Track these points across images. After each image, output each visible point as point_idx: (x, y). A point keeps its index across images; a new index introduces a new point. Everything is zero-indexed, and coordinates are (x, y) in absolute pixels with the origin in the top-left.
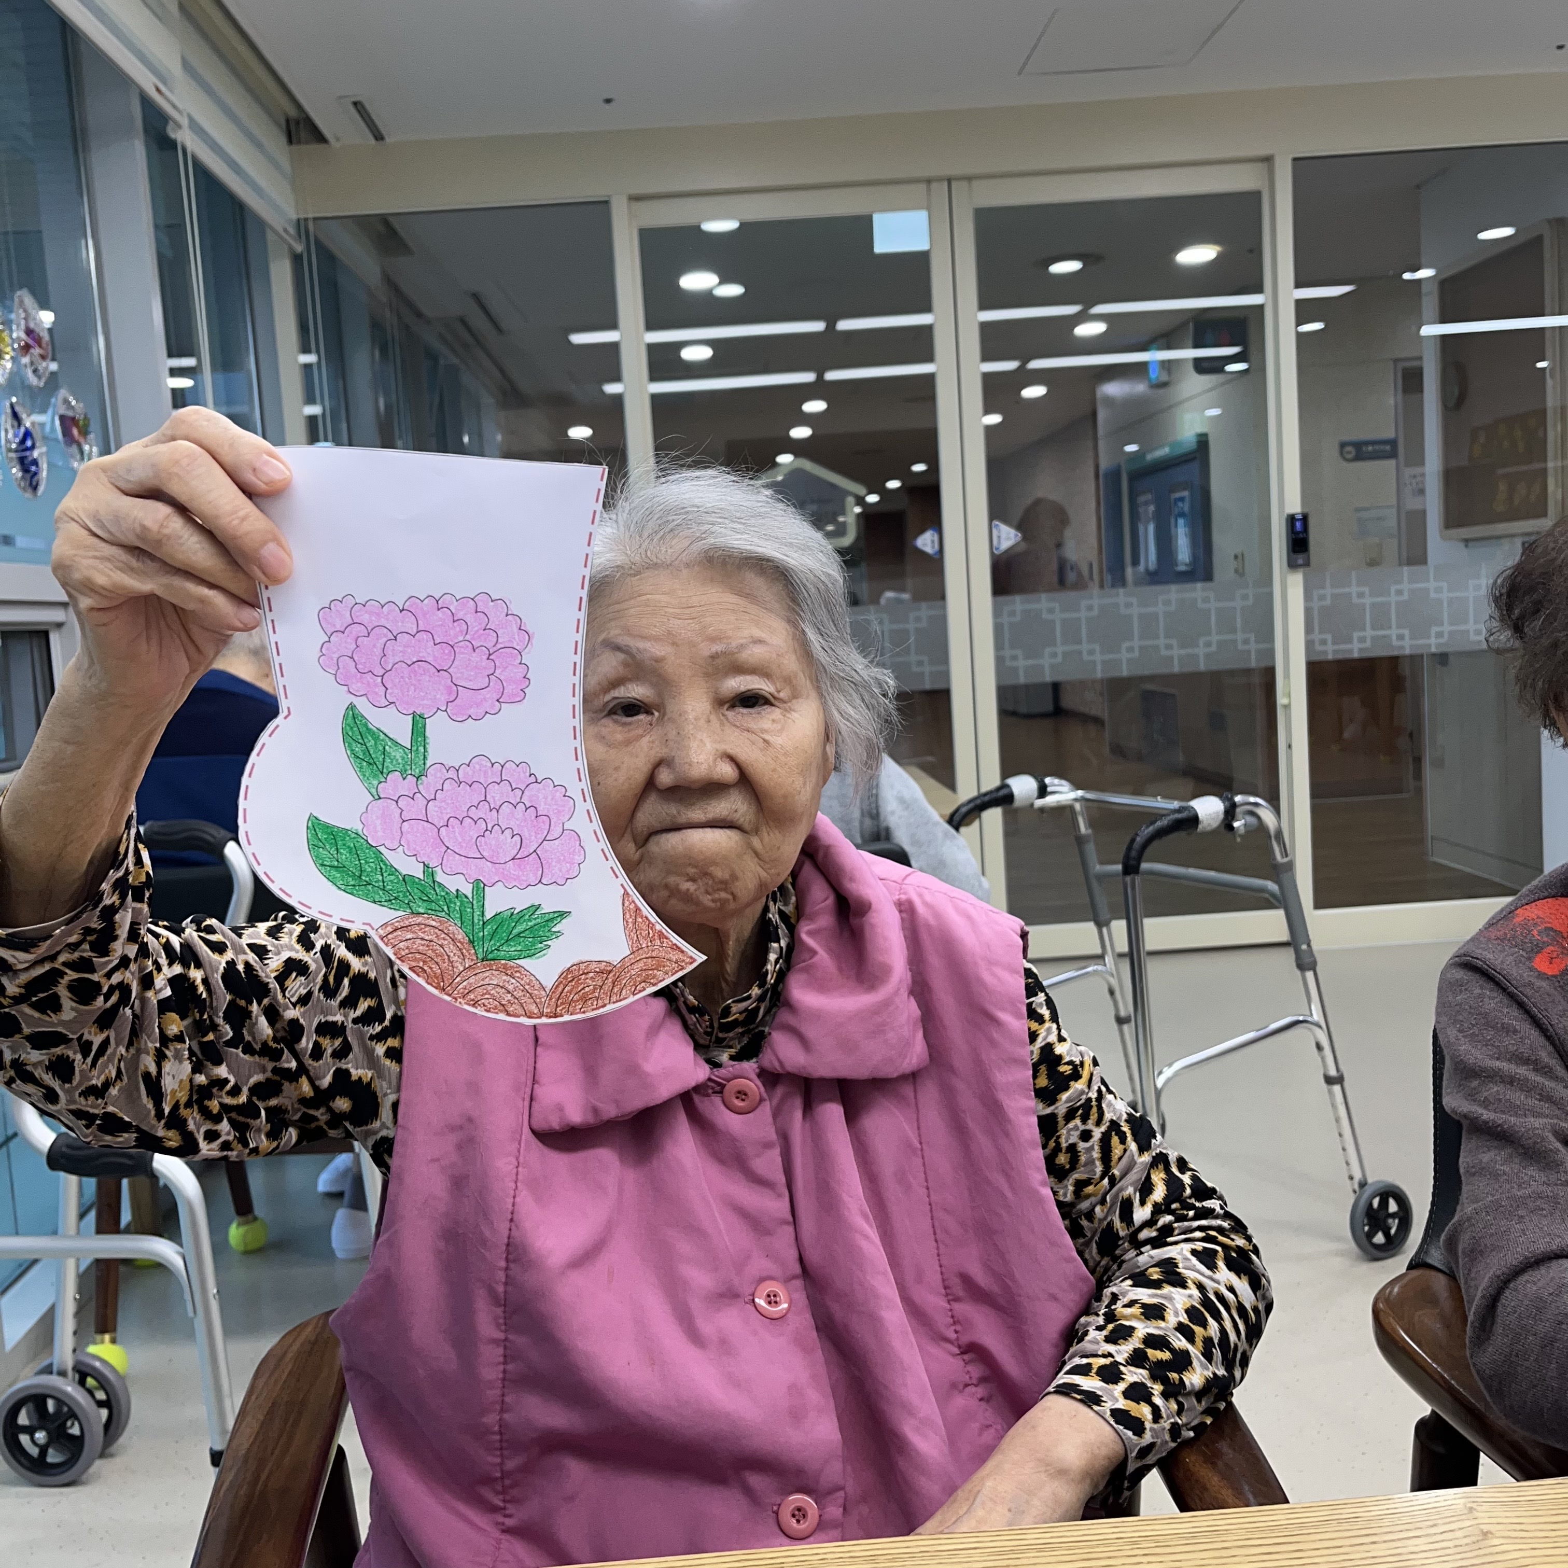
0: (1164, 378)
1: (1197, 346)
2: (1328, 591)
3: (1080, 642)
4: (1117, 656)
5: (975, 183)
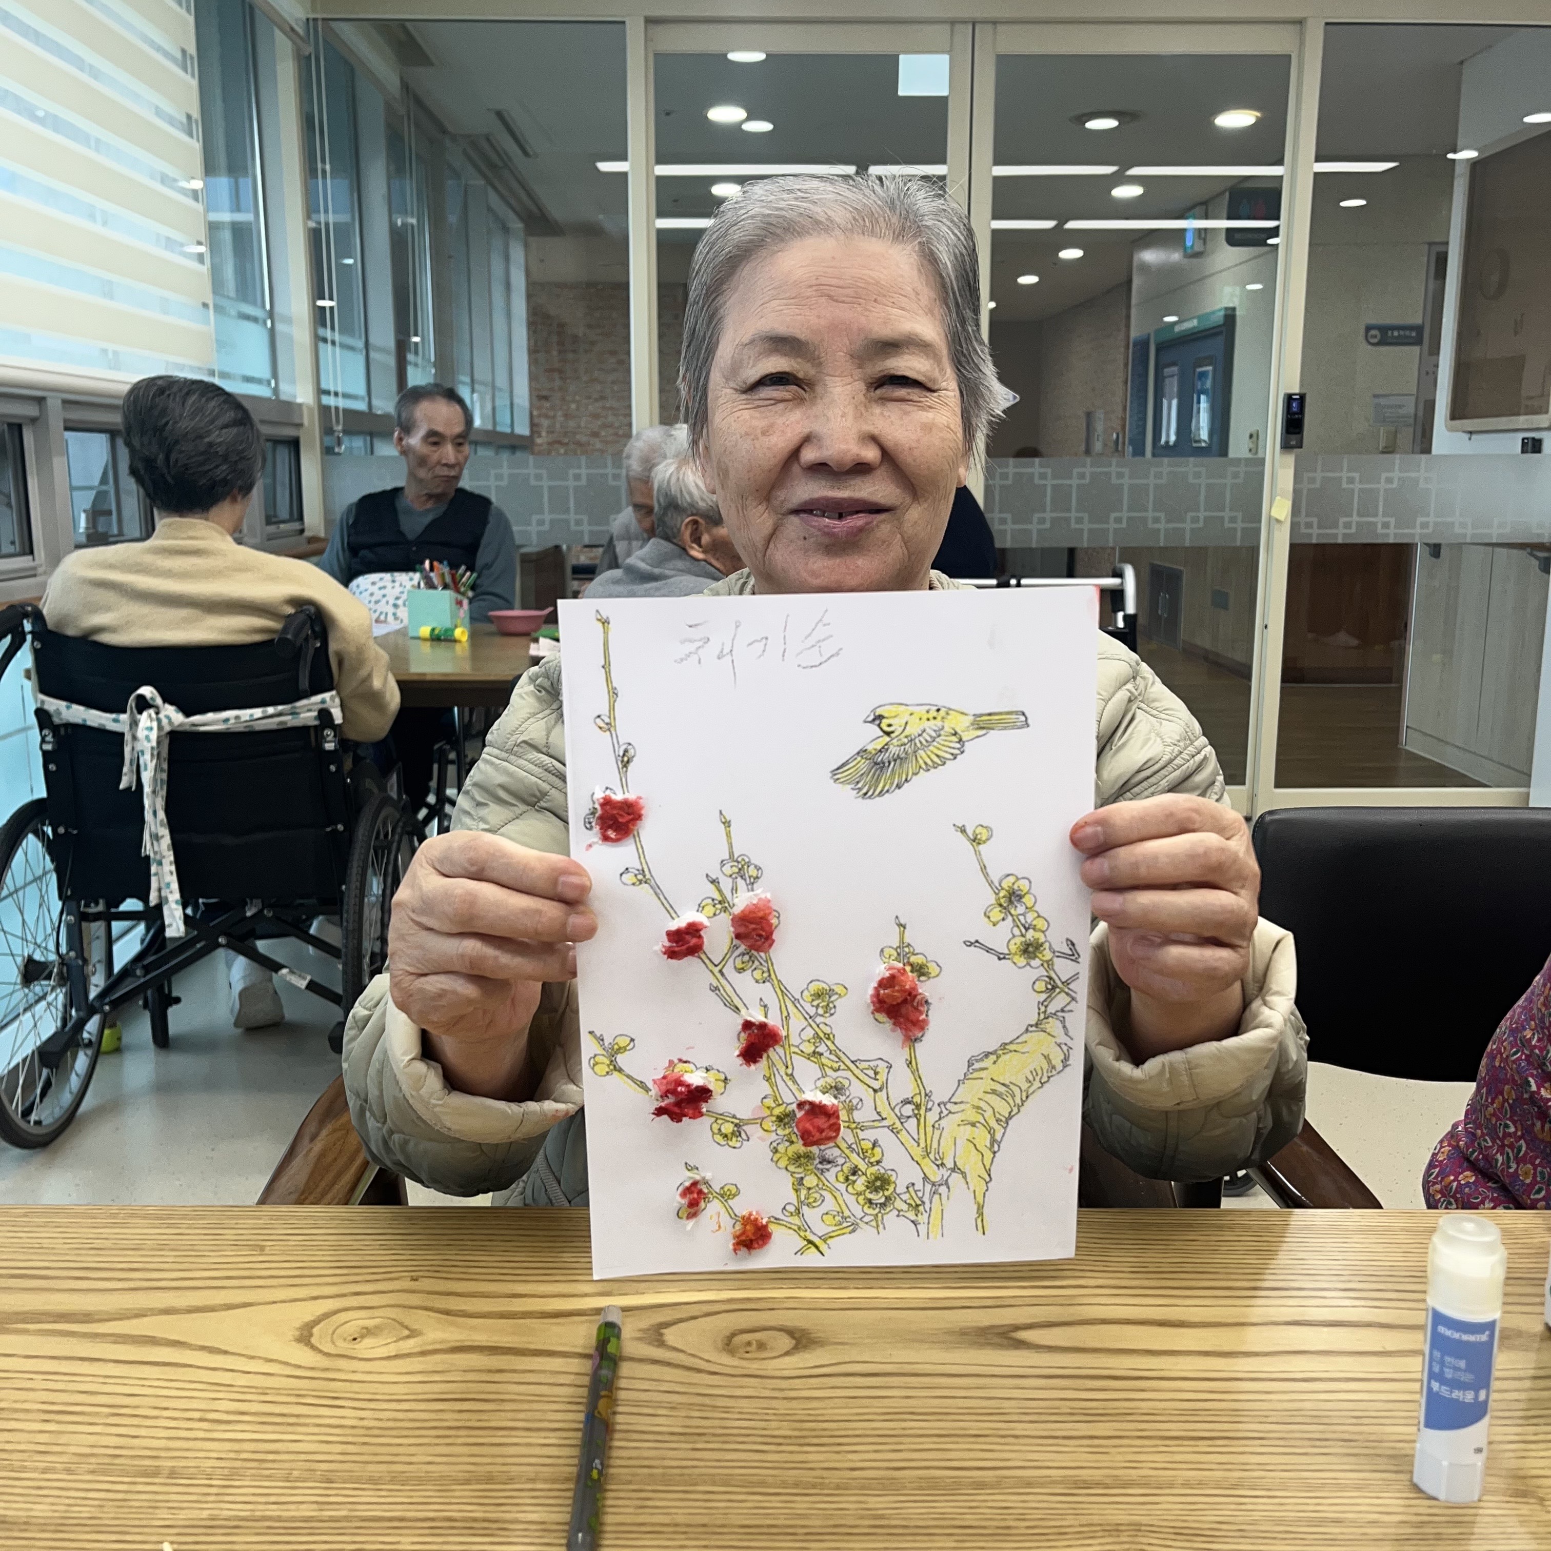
0: (1198, 247)
1: (1229, 218)
2: (1319, 475)
3: (1069, 510)
4: (1105, 526)
5: (1000, 28)
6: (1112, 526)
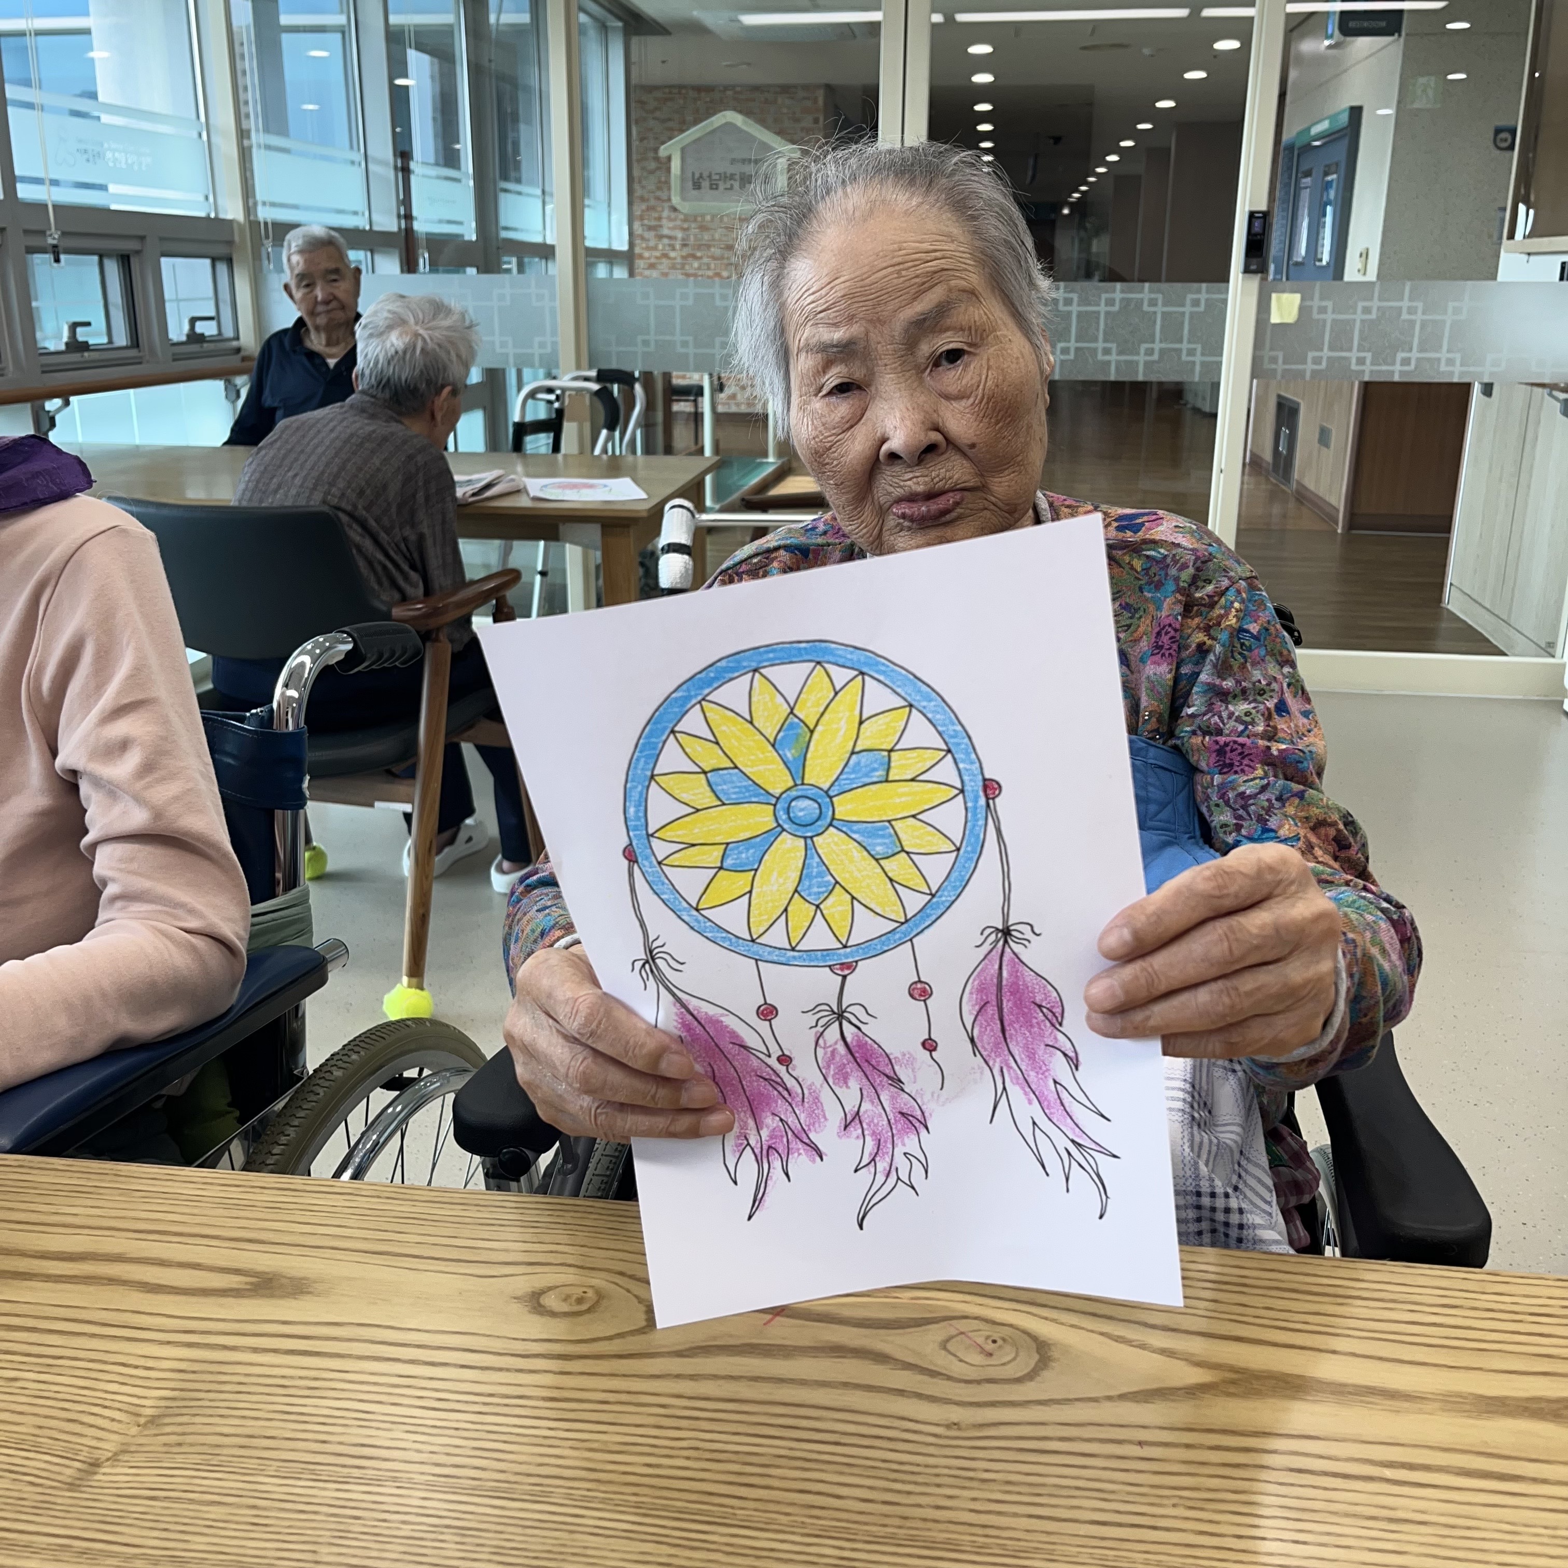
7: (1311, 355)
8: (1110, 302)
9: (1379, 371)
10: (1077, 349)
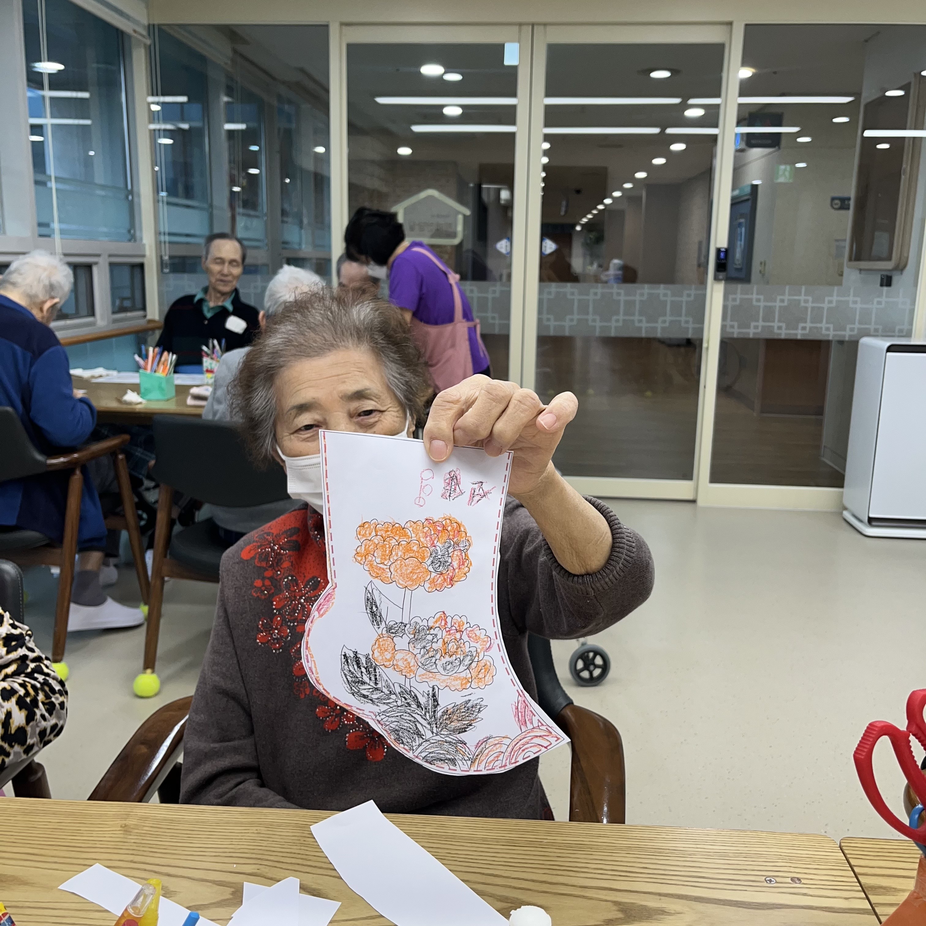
2: (738, 296)
4: (609, 324)
5: (549, 28)
6: (613, 324)
7: (753, 324)
8: (642, 295)
9: (790, 334)
10: (624, 321)
